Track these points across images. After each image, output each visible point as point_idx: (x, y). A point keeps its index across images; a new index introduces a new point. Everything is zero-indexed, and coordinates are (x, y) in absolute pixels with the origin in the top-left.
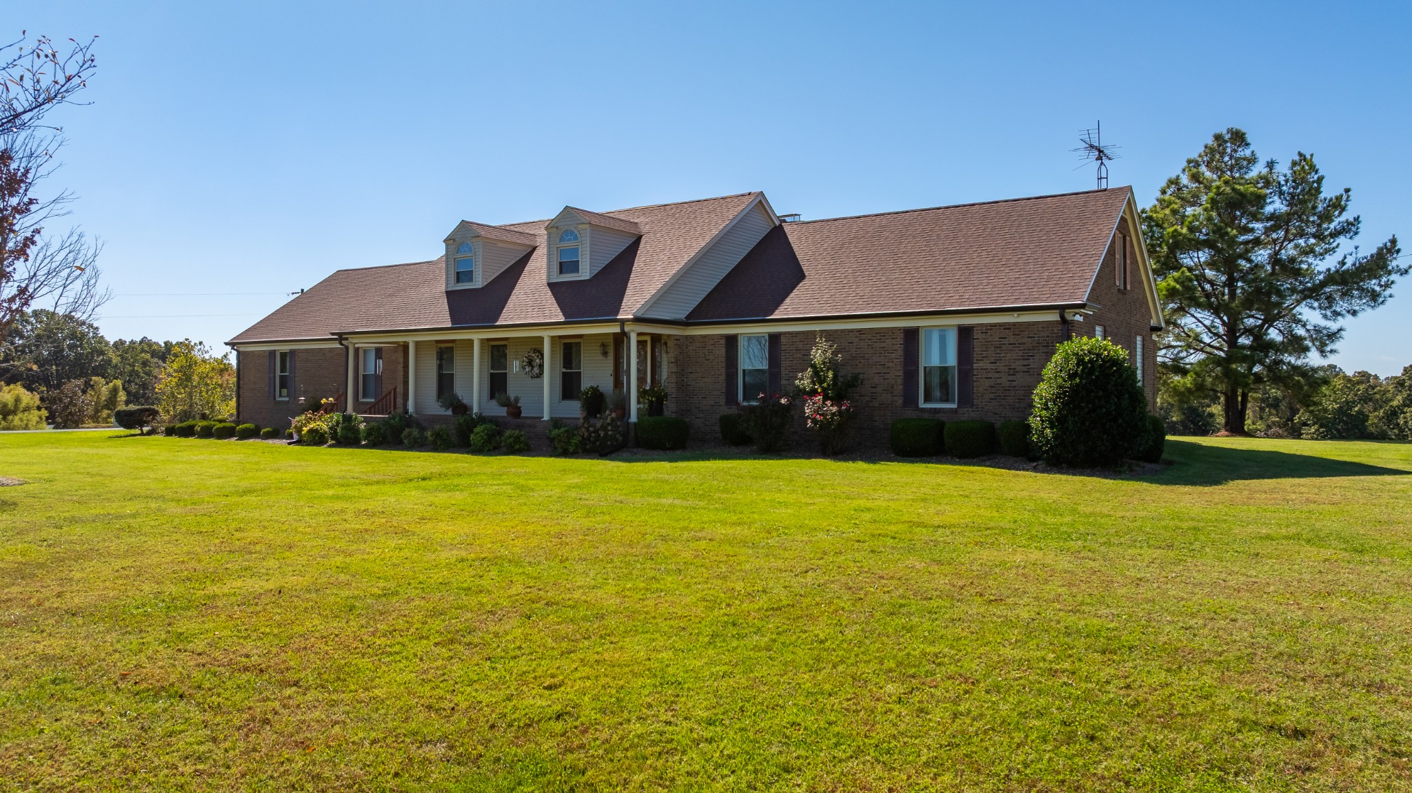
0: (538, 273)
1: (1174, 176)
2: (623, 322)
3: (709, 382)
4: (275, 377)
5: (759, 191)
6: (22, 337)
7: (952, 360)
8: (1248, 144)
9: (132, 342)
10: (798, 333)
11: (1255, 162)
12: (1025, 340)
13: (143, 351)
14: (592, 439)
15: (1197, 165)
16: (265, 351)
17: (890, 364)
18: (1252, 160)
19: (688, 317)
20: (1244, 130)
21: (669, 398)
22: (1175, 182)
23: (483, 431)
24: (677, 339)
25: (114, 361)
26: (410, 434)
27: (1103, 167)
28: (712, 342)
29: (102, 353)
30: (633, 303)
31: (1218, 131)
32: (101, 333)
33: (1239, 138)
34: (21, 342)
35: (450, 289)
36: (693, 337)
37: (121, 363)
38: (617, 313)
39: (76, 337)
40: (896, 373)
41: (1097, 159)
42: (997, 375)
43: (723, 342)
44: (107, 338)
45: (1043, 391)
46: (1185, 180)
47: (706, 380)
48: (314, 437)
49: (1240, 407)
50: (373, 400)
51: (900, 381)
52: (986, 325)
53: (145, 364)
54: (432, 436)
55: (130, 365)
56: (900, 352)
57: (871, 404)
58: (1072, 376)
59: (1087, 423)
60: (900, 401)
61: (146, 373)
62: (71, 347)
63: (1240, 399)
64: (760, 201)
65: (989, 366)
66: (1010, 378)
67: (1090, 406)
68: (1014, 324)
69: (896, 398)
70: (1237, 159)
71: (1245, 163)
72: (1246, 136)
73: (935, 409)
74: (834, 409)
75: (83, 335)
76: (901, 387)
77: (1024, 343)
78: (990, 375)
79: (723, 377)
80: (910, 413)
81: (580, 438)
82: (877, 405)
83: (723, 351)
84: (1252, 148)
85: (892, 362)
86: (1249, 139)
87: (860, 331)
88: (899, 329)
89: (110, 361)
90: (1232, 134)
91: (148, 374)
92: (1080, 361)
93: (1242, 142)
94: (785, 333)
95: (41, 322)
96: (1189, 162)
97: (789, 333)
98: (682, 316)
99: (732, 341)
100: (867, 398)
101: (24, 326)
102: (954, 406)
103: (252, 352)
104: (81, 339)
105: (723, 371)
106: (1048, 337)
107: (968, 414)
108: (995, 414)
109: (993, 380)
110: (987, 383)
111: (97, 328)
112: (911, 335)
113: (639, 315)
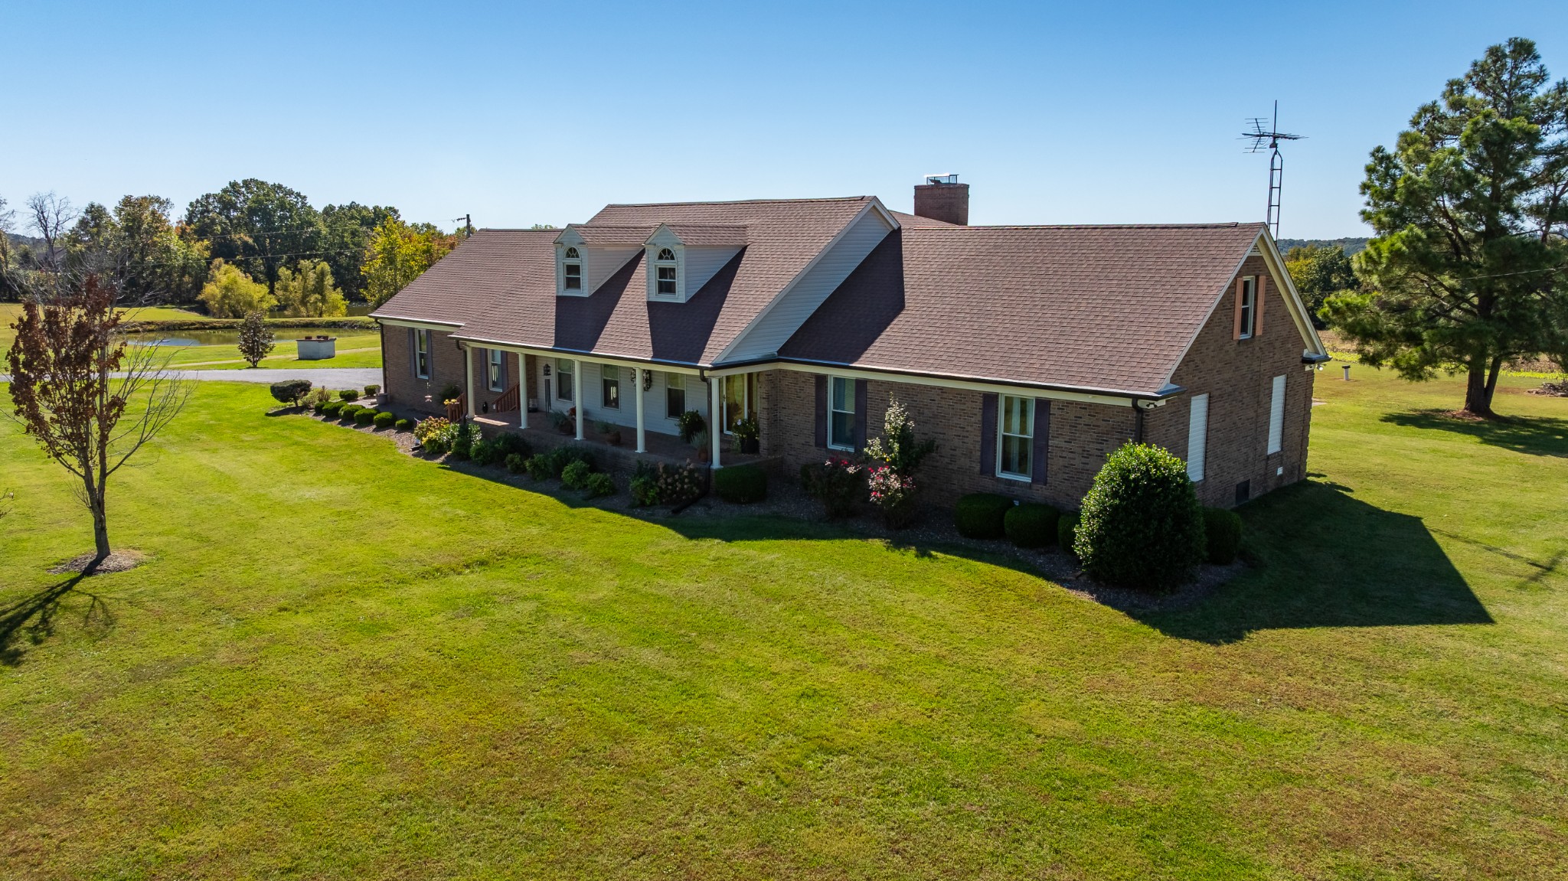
0: (640, 290)
1: (1428, 102)
2: (702, 369)
3: (799, 417)
4: (415, 354)
5: (873, 195)
6: (236, 209)
7: (1030, 435)
8: (1536, 57)
9: (341, 207)
10: (883, 382)
11: (1544, 80)
12: (1101, 423)
13: (352, 218)
14: (669, 492)
15: (1462, 89)
16: (405, 328)
17: (969, 428)
18: (1540, 77)
19: (780, 352)
20: (1531, 39)
21: (761, 434)
22: (1432, 109)
23: (572, 470)
24: (769, 374)
25: (324, 232)
26: (512, 460)
27: (1277, 156)
28: (803, 379)
29: (311, 224)
30: (718, 347)
31: (1493, 43)
32: (309, 202)
33: (1524, 49)
34: (235, 214)
35: (560, 294)
36: (786, 372)
37: (330, 234)
38: (698, 360)
39: (286, 208)
40: (974, 438)
41: (1271, 147)
42: (1071, 455)
43: (813, 380)
44: (315, 208)
45: (1091, 502)
46: (1443, 107)
47: (797, 417)
48: (433, 447)
49: (1485, 384)
50: (501, 391)
51: (978, 447)
52: (1063, 401)
53: (354, 234)
54: (530, 466)
55: (338, 235)
56: (979, 417)
57: (950, 467)
58: (1115, 494)
59: (1123, 547)
60: (978, 468)
61: (354, 244)
62: (282, 218)
63: (1487, 372)
64: (874, 207)
65: (1064, 445)
66: (1084, 460)
67: (1129, 529)
68: (1090, 404)
69: (974, 465)
70: (1519, 78)
71: (1529, 82)
72: (1536, 47)
73: (1010, 480)
74: (897, 485)
75: (292, 206)
76: (979, 454)
77: (1099, 426)
78: (1064, 454)
79: (813, 417)
80: (986, 483)
81: (658, 490)
82: (955, 468)
83: (813, 391)
84: (1541, 62)
85: (972, 426)
86: (1538, 49)
87: (941, 389)
88: (979, 393)
89: (319, 232)
90: (1515, 46)
91: (358, 245)
92: (1125, 478)
93: (1529, 54)
94: (871, 381)
95: (251, 193)
96: (1451, 84)
97: (876, 382)
98: (773, 349)
99: (821, 380)
100: (947, 460)
101: (237, 197)
102: (1028, 480)
103: (394, 326)
104: (290, 211)
105: (813, 410)
106: (1123, 422)
107: (1041, 493)
108: (1068, 495)
109: (1067, 460)
110: (1061, 462)
111: (305, 197)
112: (990, 400)
113: (720, 361)
